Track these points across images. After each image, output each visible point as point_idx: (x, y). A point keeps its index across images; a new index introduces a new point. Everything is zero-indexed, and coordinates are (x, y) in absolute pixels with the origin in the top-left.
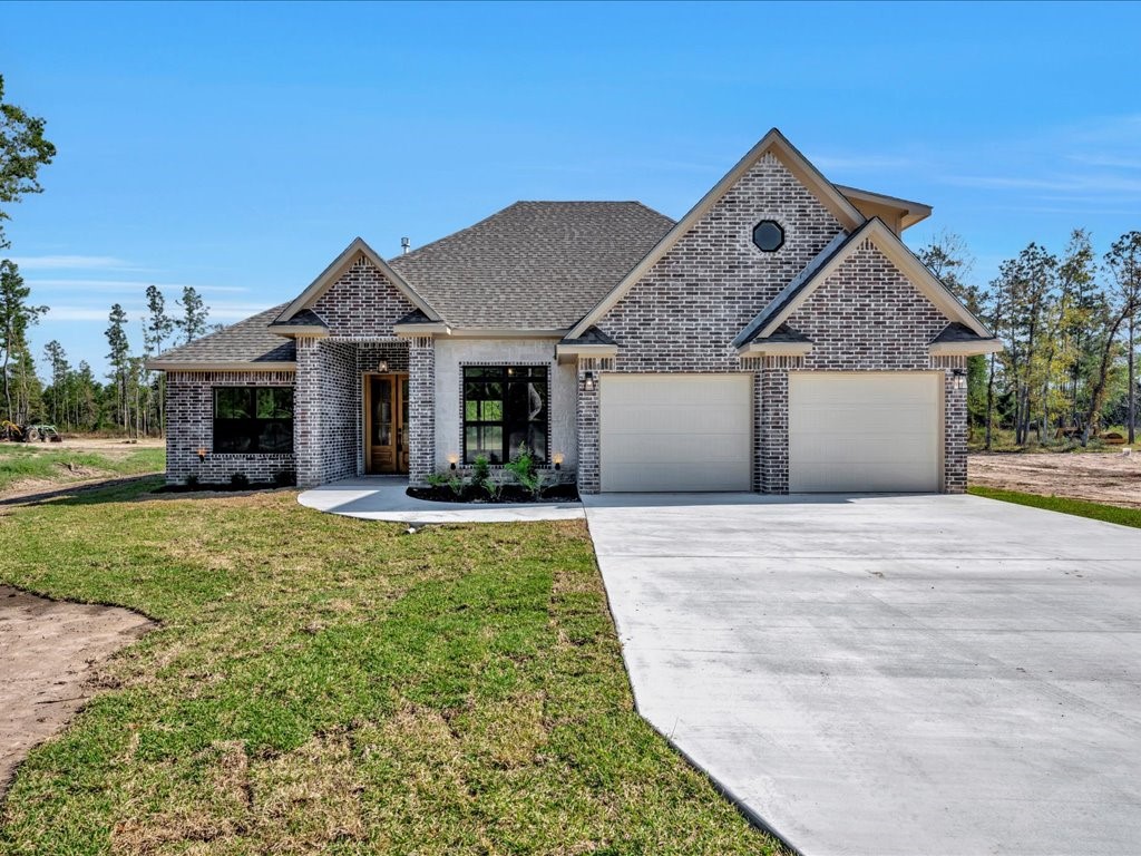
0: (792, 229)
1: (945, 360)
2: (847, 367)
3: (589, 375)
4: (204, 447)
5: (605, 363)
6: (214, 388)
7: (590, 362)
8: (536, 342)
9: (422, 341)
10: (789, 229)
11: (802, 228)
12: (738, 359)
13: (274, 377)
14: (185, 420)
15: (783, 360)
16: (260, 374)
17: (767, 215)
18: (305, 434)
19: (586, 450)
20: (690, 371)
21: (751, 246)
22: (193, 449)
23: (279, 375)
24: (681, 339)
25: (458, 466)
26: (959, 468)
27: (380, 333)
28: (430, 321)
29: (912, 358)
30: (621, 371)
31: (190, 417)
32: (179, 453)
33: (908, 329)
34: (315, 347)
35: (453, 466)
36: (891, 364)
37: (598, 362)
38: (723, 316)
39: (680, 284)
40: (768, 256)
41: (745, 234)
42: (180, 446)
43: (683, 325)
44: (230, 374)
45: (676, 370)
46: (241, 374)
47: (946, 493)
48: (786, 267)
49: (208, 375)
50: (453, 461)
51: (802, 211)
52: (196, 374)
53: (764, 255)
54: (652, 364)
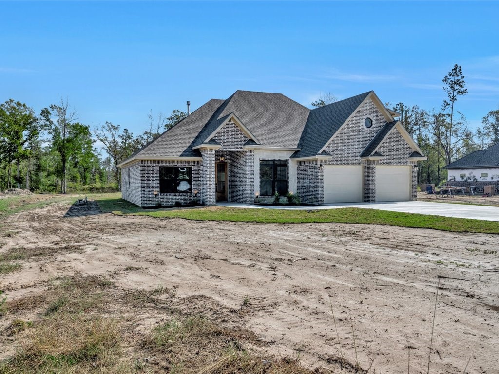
0: (374, 121)
1: (412, 162)
2: (389, 164)
3: (321, 165)
4: (156, 191)
5: (325, 161)
6: (160, 167)
7: (321, 161)
8: (284, 152)
9: (251, 151)
11: (377, 121)
12: (361, 161)
13: (184, 163)
14: (149, 180)
15: (374, 161)
16: (179, 162)
17: (368, 116)
18: (210, 185)
19: (320, 189)
20: (348, 164)
21: (364, 125)
22: (152, 192)
23: (186, 162)
24: (346, 154)
25: (259, 196)
26: (415, 194)
27: (237, 148)
28: (257, 144)
29: (405, 161)
30: (330, 164)
31: (151, 179)
32: (146, 194)
33: (404, 153)
34: (214, 152)
35: (257, 197)
36: (400, 163)
37: (323, 161)
38: (358, 147)
39: (346, 137)
40: (368, 129)
41: (363, 122)
42: (147, 191)
43: (346, 150)
44: (167, 161)
45: (344, 164)
46: (171, 162)
47: (412, 201)
48: (373, 133)
49: (158, 162)
50: (257, 195)
51: (377, 116)
52: (154, 161)
53: (367, 129)
54: (338, 162)
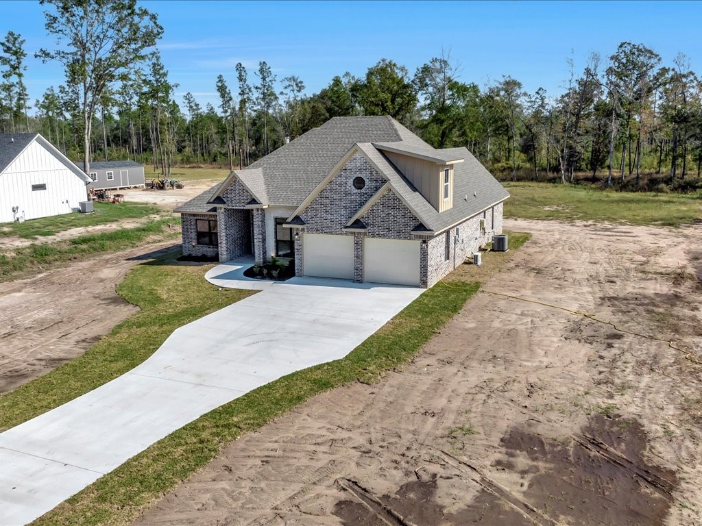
0: (368, 180)
1: (420, 236)
2: (384, 236)
3: (297, 233)
4: (194, 242)
5: (302, 229)
6: (196, 220)
7: (298, 229)
9: (257, 210)
10: (366, 180)
11: (371, 180)
15: (360, 234)
16: (211, 216)
17: (358, 175)
19: (297, 261)
20: (332, 233)
21: (352, 186)
22: (191, 243)
24: (328, 222)
25: (274, 257)
26: (425, 279)
27: (243, 206)
28: (258, 203)
29: (407, 234)
30: (308, 232)
31: (189, 231)
32: (187, 244)
33: (406, 224)
34: (223, 210)
35: (272, 257)
36: (399, 237)
39: (328, 201)
40: (359, 191)
41: (351, 182)
42: (187, 241)
43: (329, 217)
44: (201, 215)
45: (326, 233)
46: (204, 215)
47: (420, 288)
48: (365, 196)
49: (194, 215)
50: (272, 255)
51: (371, 173)
52: (190, 215)
53: (356, 191)
54: (319, 230)
